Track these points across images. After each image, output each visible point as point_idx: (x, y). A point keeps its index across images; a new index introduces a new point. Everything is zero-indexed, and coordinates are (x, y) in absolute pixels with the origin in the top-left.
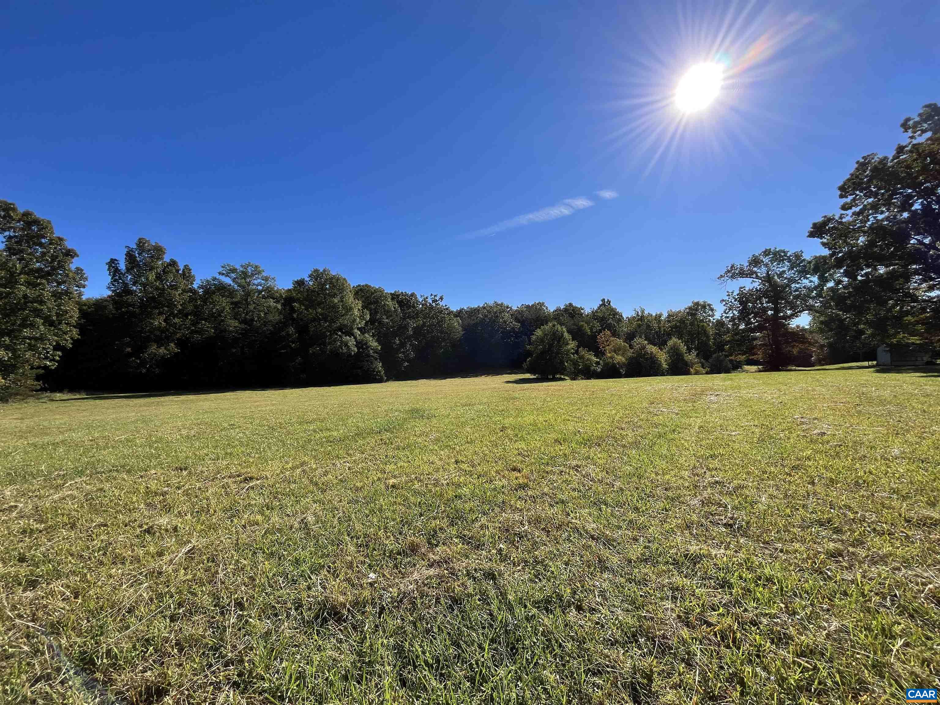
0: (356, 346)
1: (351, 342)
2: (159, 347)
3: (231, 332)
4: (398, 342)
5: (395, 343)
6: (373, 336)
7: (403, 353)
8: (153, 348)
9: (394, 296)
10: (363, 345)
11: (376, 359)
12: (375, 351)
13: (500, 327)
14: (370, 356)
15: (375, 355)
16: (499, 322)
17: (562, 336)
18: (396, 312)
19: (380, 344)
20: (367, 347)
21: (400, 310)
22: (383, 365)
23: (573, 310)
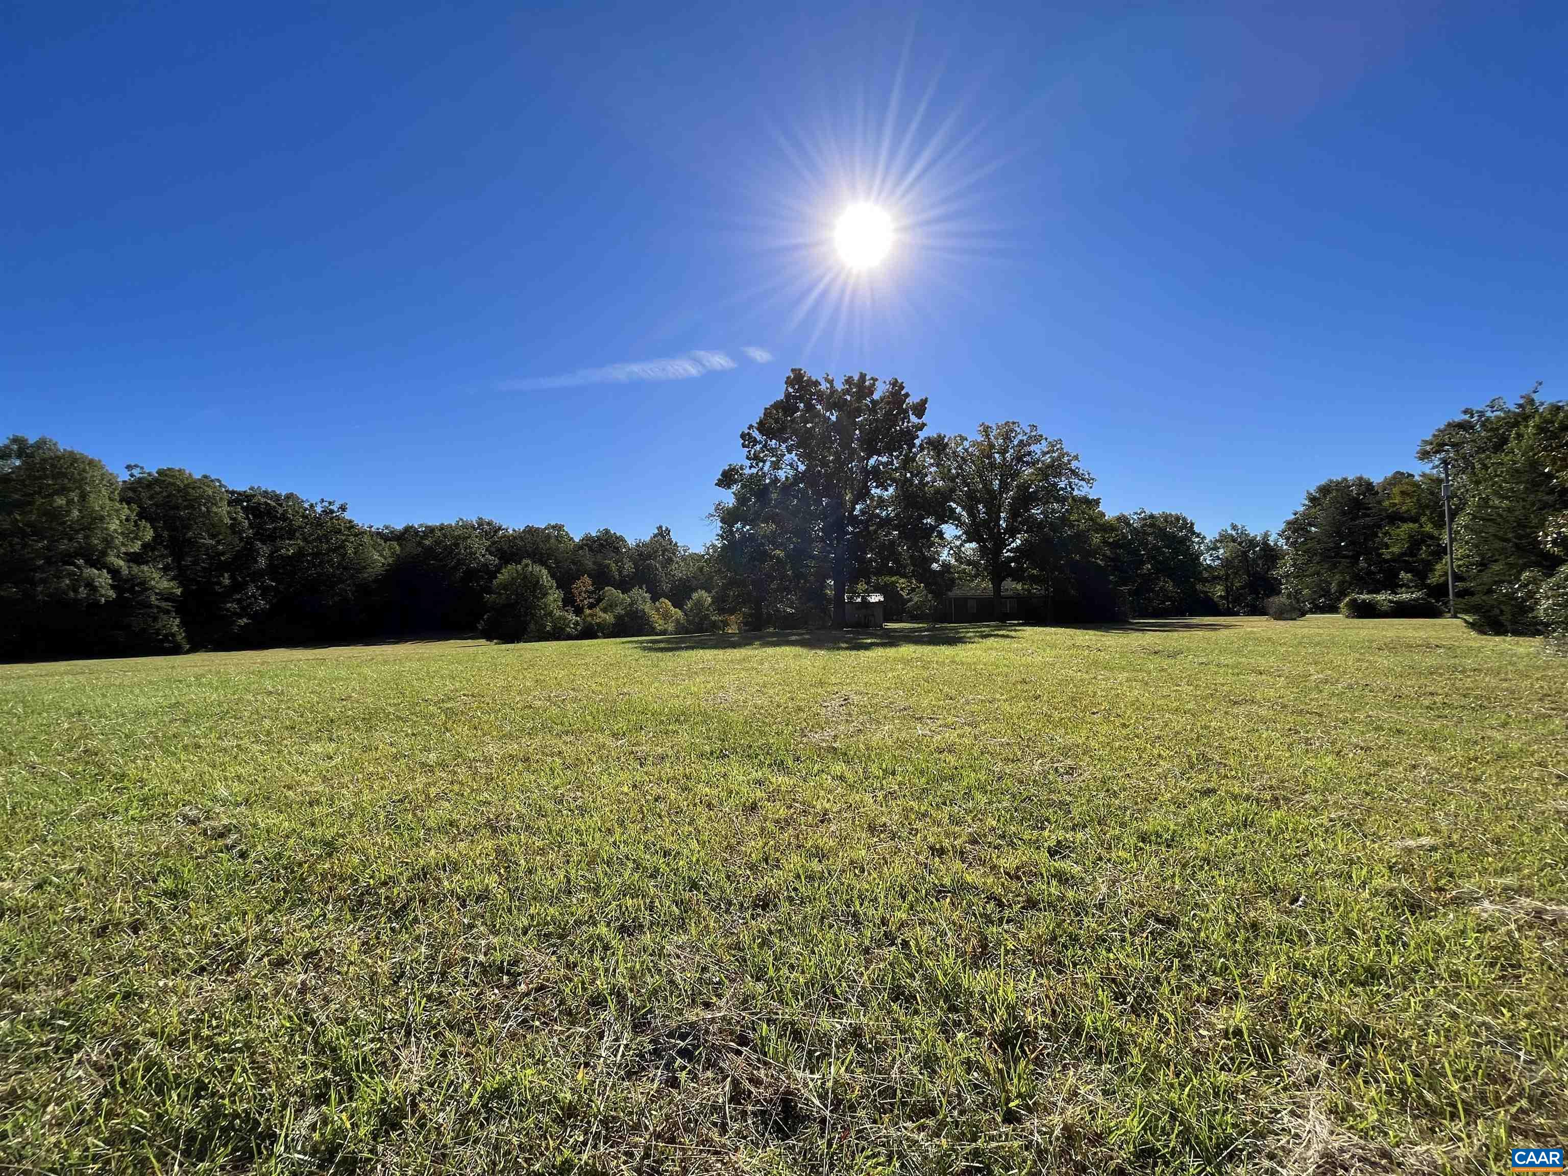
0: (113, 587)
1: (103, 579)
4: (227, 582)
5: (219, 583)
6: (166, 569)
7: (239, 601)
9: (237, 499)
10: (133, 586)
11: (167, 612)
12: (166, 597)
13: (460, 562)
14: (150, 606)
15: (164, 604)
16: (459, 553)
17: (538, 582)
18: (234, 527)
19: (181, 584)
20: (147, 589)
21: (246, 523)
22: (183, 623)
23: (606, 540)
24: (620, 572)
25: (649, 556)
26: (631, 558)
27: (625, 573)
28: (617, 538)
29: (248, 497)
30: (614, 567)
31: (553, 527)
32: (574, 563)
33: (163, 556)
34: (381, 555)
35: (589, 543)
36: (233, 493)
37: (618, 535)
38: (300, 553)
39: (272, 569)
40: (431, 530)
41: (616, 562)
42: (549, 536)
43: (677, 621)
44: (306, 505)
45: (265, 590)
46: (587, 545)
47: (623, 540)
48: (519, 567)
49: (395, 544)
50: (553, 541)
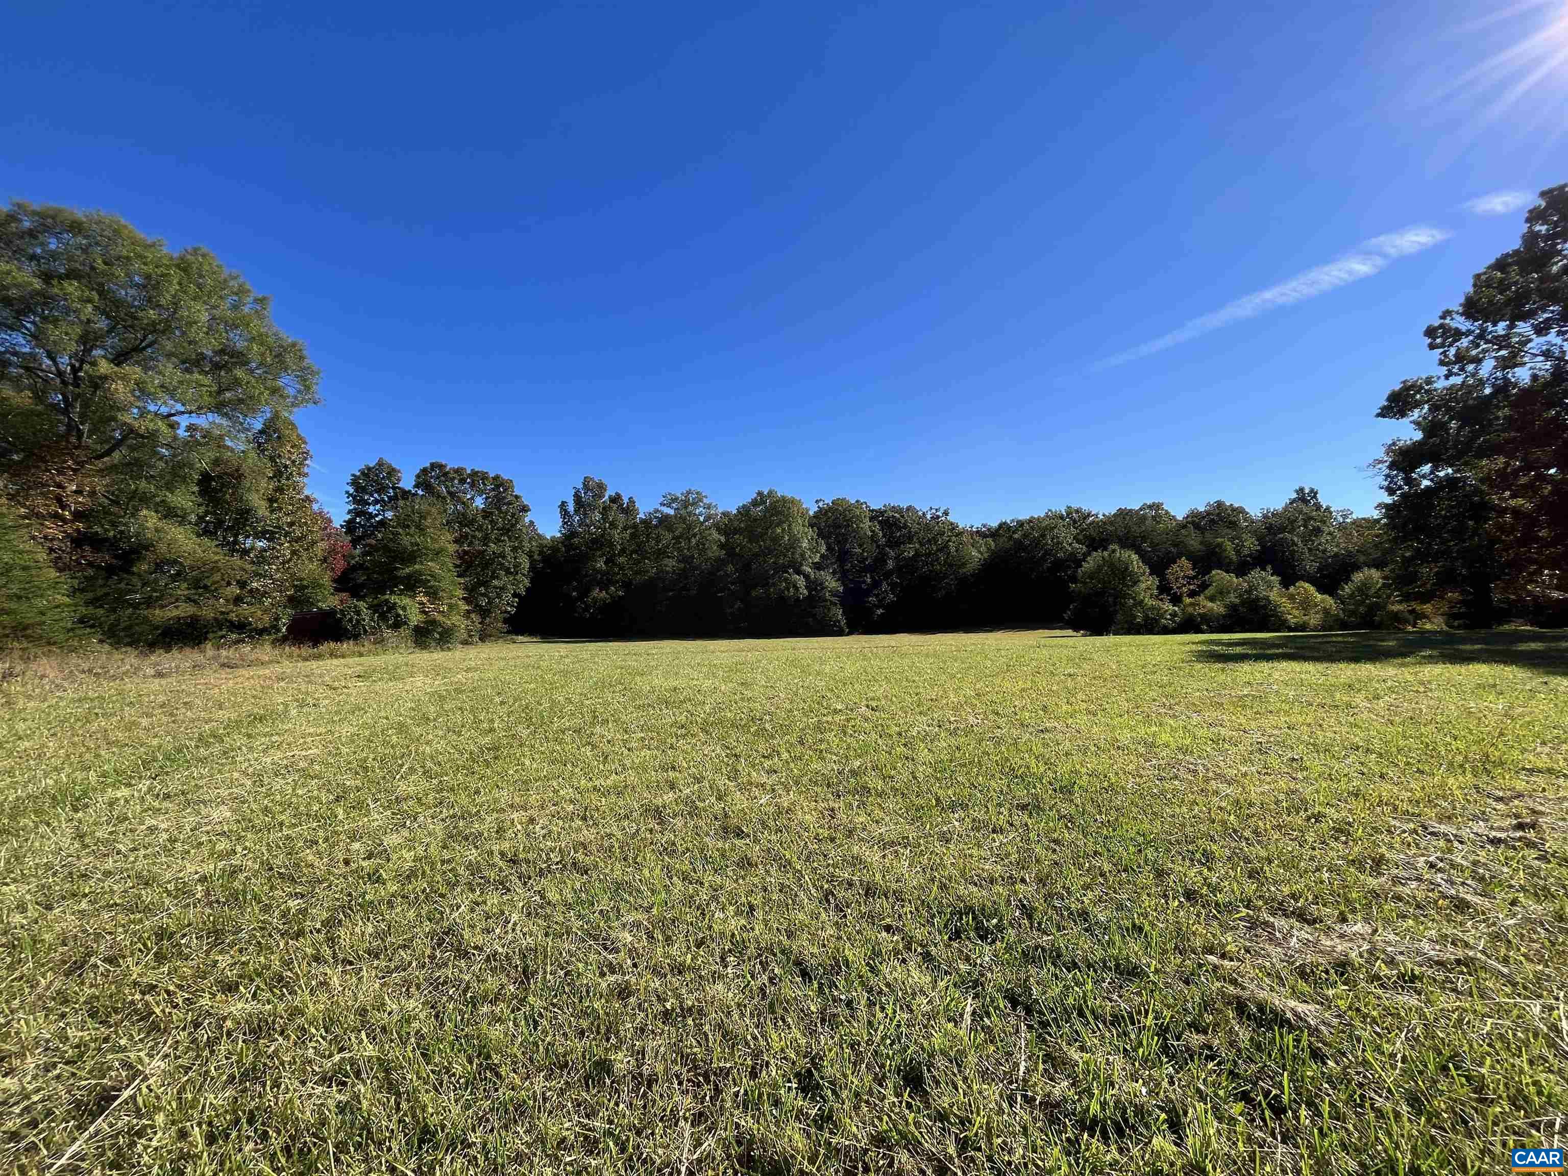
0: (806, 587)
1: (801, 581)
2: (601, 591)
3: (668, 572)
4: (869, 581)
5: (864, 582)
6: (834, 573)
7: (877, 596)
8: (596, 592)
9: (876, 516)
10: (816, 587)
11: (835, 604)
12: (834, 593)
13: (1047, 553)
14: (826, 601)
15: (833, 599)
16: (1047, 544)
17: (1127, 568)
18: (874, 538)
19: (843, 584)
20: (823, 588)
21: (881, 534)
22: (844, 613)
23: (1219, 514)
24: (1238, 552)
25: (1282, 529)
26: (1255, 533)
27: (1246, 552)
28: (1234, 510)
29: (881, 513)
30: (1229, 546)
31: (1150, 507)
32: (1175, 545)
33: (832, 564)
34: (979, 552)
35: (1195, 521)
36: (873, 511)
37: (1236, 505)
38: (917, 554)
39: (899, 569)
40: (1021, 524)
41: (1232, 540)
42: (1144, 518)
43: (1326, 612)
44: (920, 513)
45: (893, 586)
46: (1193, 523)
47: (1241, 510)
48: (1106, 554)
49: (990, 540)
50: (1149, 522)
